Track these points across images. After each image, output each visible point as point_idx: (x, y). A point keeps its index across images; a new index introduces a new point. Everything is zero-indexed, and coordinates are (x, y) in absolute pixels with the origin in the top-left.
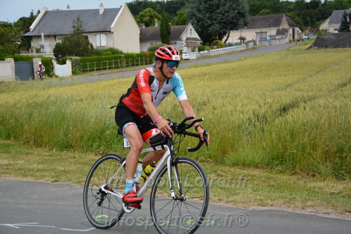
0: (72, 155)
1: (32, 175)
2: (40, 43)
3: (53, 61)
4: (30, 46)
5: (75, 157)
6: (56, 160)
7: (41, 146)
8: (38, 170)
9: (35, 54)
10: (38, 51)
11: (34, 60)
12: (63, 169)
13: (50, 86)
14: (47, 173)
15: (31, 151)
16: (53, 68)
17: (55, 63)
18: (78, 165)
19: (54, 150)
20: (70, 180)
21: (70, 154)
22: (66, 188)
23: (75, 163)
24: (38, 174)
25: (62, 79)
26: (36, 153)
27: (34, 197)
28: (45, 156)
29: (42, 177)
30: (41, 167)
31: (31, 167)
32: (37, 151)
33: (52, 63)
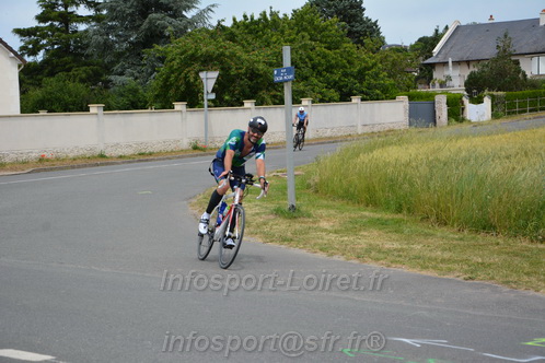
0: (493, 239)
1: (435, 268)
2: (446, 73)
3: (464, 99)
4: (431, 78)
5: (498, 244)
6: (469, 247)
7: (446, 224)
8: (443, 261)
9: (437, 89)
10: (442, 85)
11: (437, 98)
12: (480, 260)
13: (459, 136)
14: (456, 266)
15: (431, 231)
16: (463, 109)
17: (466, 101)
18: (504, 256)
19: (466, 232)
20: (492, 278)
21: (491, 238)
22: (487, 291)
23: (499, 253)
24: (444, 266)
25: (476, 125)
26: (439, 234)
27: (439, 300)
28: (453, 239)
29: (450, 270)
30: (447, 255)
31: (433, 255)
32: (440, 231)
33: (462, 102)
